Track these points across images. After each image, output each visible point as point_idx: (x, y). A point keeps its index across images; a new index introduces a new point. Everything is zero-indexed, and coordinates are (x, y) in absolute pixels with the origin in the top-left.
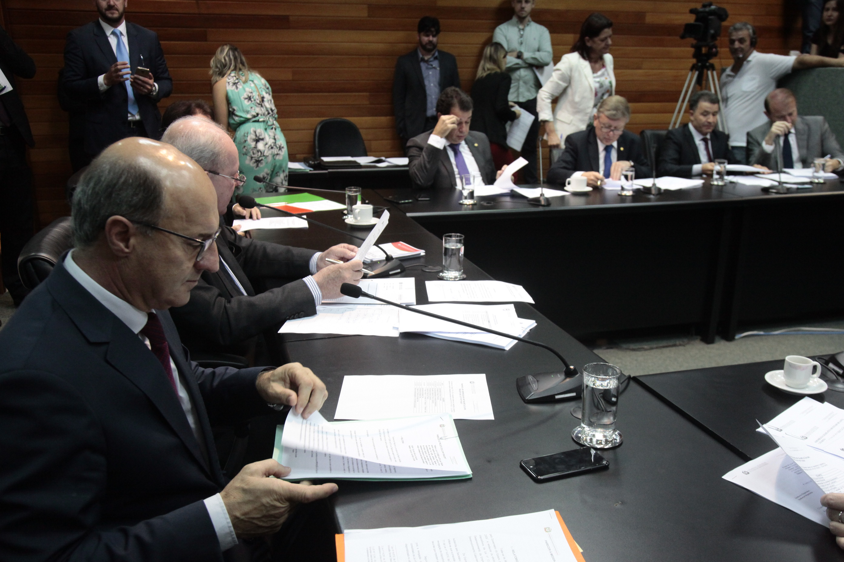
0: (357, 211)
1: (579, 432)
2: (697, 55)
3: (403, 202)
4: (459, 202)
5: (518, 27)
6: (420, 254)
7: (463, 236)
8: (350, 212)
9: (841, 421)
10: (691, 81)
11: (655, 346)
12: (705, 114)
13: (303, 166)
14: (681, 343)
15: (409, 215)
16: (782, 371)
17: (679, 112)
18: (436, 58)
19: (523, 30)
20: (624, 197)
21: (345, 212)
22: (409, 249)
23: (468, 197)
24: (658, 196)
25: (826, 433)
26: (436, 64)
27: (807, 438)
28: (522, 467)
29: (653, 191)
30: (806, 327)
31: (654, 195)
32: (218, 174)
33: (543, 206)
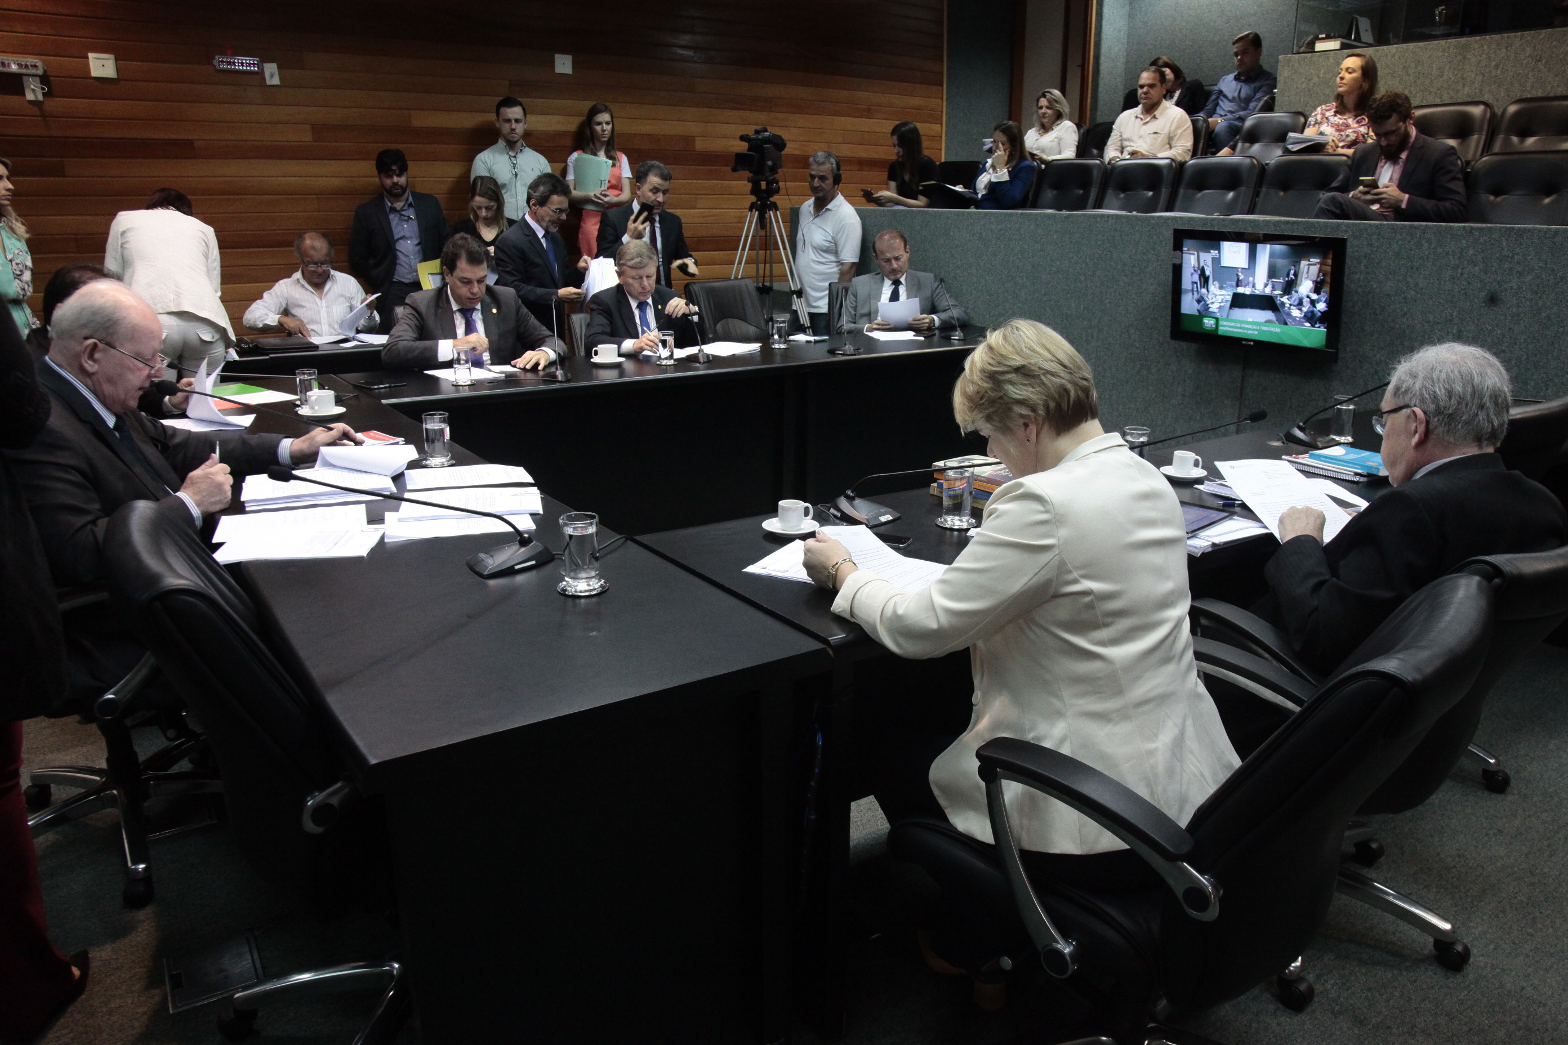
0: (313, 398)
2: (755, 191)
3: (376, 387)
5: (509, 154)
6: (396, 441)
7: (447, 413)
8: (304, 401)
10: (750, 223)
15: (384, 402)
16: (775, 517)
17: (740, 263)
18: (410, 205)
20: (664, 367)
21: (298, 403)
22: (382, 437)
24: (706, 365)
26: (411, 213)
29: (701, 359)
31: (701, 363)
32: (114, 348)
33: (561, 382)
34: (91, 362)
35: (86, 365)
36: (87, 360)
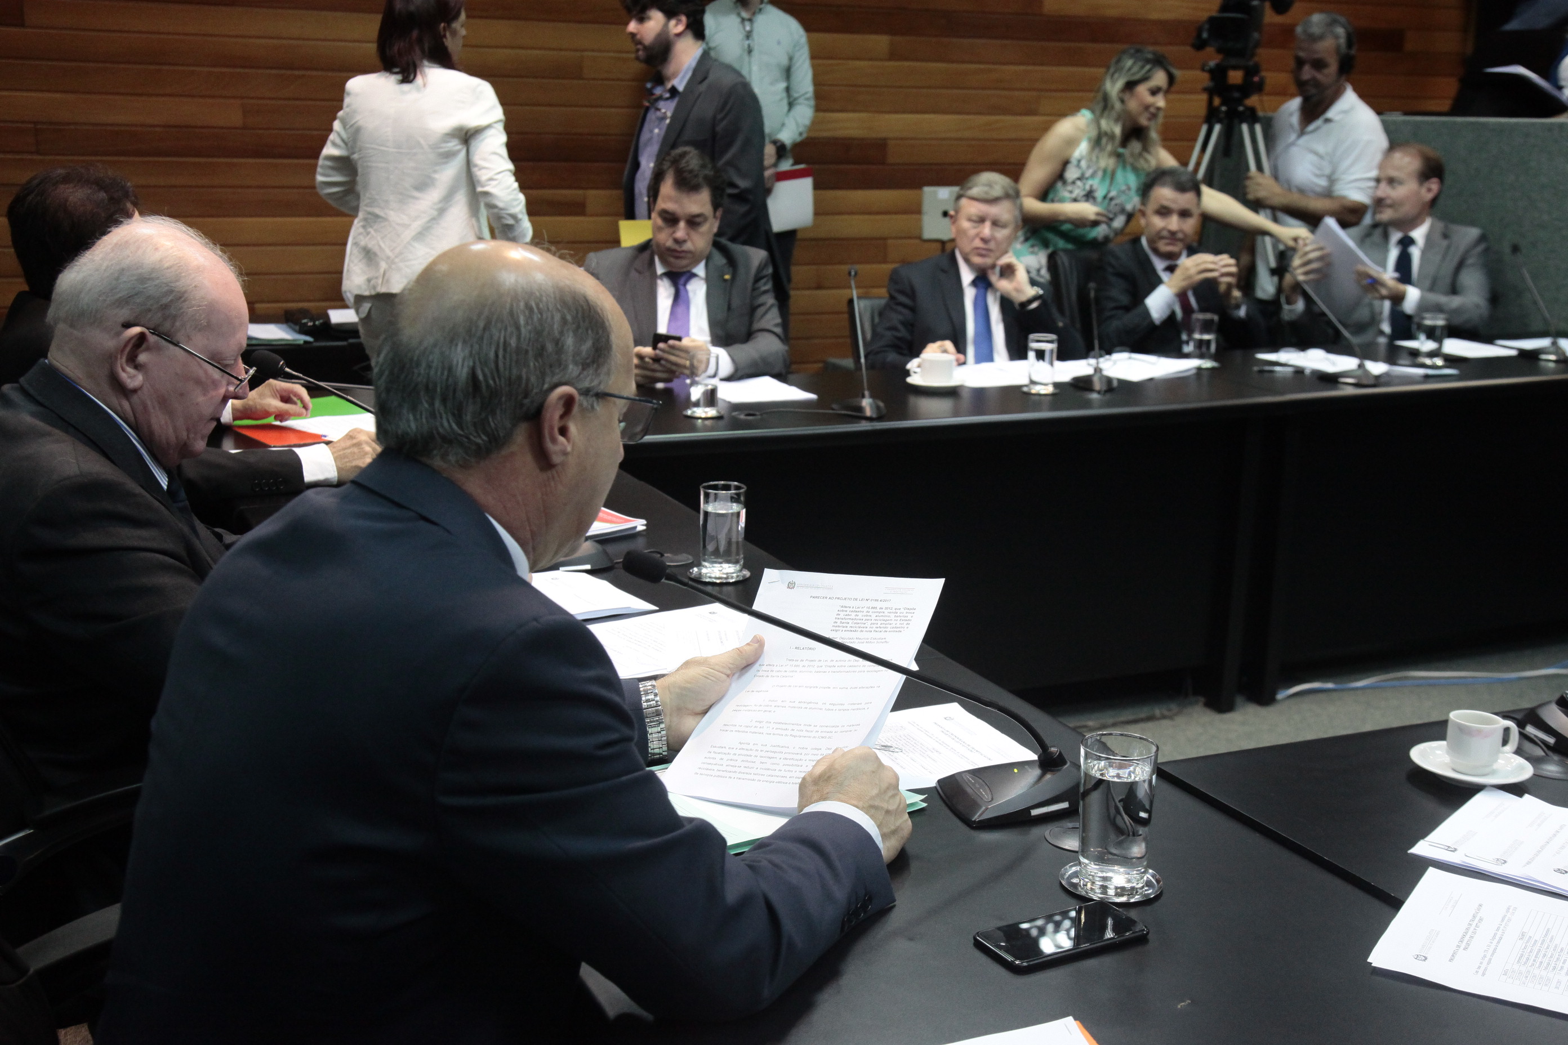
1: (1076, 875)
4: (685, 413)
5: (739, 14)
6: (635, 527)
7: (742, 485)
9: (1561, 827)
10: (1206, 143)
11: (1110, 721)
12: (1163, 211)
13: (287, 333)
14: (1166, 713)
16: (1443, 743)
19: (750, 20)
20: (1037, 398)
22: (610, 518)
23: (702, 402)
24: (1108, 396)
25: (1539, 852)
27: (1505, 862)
28: (978, 945)
29: (1097, 385)
30: (1420, 670)
31: (1099, 392)
32: (174, 342)
33: (870, 419)
34: (130, 370)
35: (123, 376)
36: (125, 366)
